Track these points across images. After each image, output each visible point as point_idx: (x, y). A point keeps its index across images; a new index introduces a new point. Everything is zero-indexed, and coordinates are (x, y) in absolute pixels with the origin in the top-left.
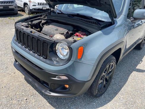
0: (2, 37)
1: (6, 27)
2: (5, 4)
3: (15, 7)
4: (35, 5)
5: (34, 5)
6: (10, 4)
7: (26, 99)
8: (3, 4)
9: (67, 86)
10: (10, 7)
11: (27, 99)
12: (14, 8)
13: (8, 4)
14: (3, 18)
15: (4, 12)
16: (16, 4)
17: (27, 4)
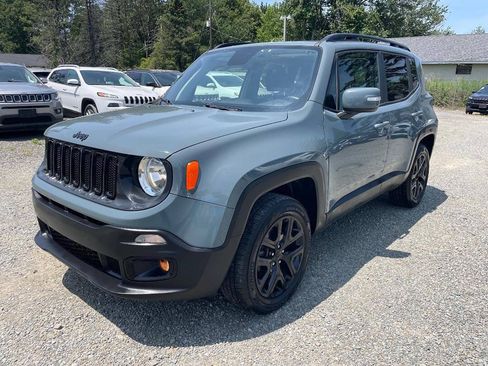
0: (9, 189)
1: (21, 165)
2: (27, 103)
3: (56, 110)
4: (116, 105)
5: (111, 105)
6: (41, 103)
7: (58, 326)
8: (19, 103)
9: (166, 266)
10: (40, 111)
11: (61, 328)
12: (52, 112)
13: (34, 103)
14: (15, 143)
15: (21, 125)
16: (59, 104)
17: (91, 102)
